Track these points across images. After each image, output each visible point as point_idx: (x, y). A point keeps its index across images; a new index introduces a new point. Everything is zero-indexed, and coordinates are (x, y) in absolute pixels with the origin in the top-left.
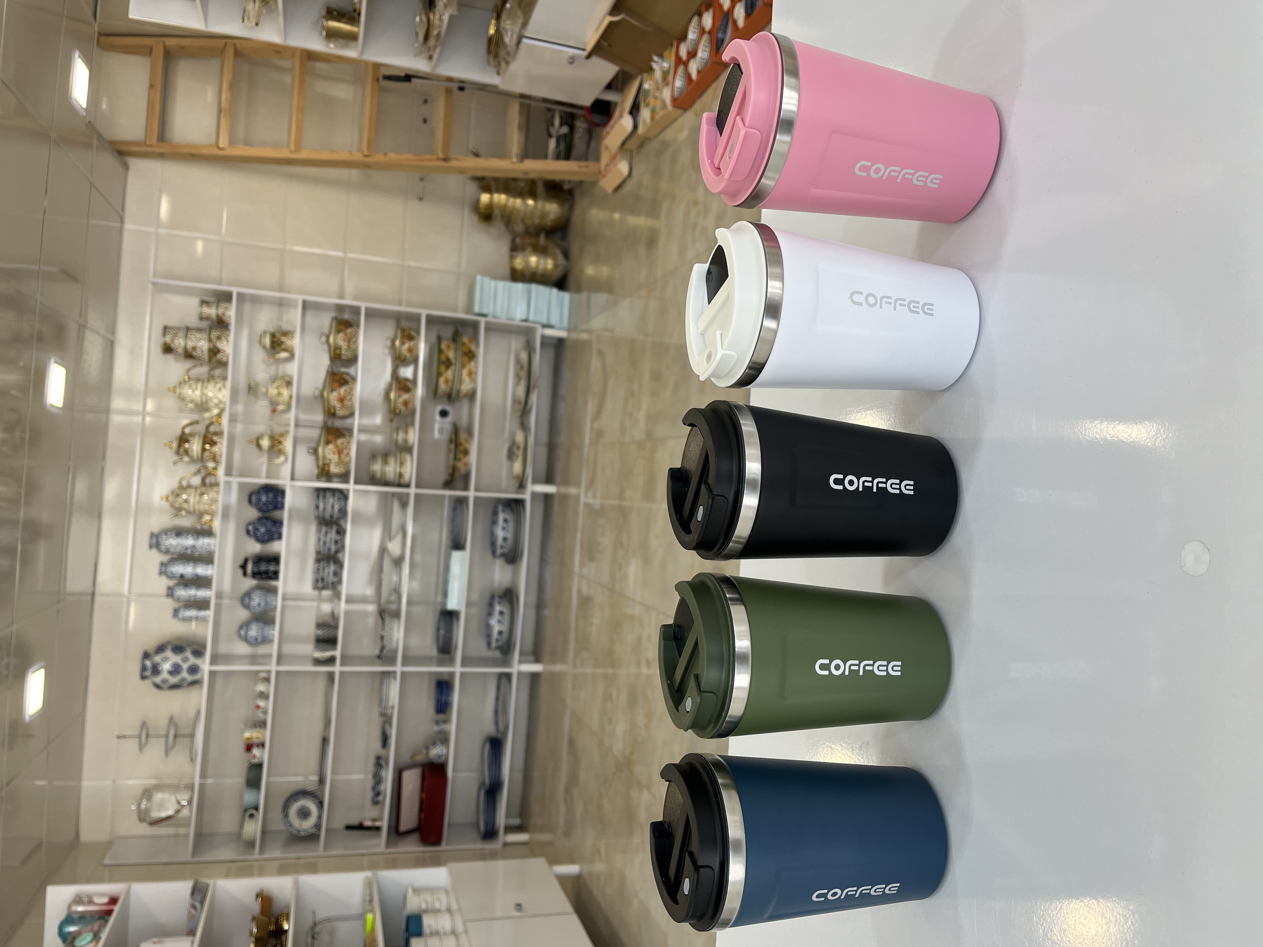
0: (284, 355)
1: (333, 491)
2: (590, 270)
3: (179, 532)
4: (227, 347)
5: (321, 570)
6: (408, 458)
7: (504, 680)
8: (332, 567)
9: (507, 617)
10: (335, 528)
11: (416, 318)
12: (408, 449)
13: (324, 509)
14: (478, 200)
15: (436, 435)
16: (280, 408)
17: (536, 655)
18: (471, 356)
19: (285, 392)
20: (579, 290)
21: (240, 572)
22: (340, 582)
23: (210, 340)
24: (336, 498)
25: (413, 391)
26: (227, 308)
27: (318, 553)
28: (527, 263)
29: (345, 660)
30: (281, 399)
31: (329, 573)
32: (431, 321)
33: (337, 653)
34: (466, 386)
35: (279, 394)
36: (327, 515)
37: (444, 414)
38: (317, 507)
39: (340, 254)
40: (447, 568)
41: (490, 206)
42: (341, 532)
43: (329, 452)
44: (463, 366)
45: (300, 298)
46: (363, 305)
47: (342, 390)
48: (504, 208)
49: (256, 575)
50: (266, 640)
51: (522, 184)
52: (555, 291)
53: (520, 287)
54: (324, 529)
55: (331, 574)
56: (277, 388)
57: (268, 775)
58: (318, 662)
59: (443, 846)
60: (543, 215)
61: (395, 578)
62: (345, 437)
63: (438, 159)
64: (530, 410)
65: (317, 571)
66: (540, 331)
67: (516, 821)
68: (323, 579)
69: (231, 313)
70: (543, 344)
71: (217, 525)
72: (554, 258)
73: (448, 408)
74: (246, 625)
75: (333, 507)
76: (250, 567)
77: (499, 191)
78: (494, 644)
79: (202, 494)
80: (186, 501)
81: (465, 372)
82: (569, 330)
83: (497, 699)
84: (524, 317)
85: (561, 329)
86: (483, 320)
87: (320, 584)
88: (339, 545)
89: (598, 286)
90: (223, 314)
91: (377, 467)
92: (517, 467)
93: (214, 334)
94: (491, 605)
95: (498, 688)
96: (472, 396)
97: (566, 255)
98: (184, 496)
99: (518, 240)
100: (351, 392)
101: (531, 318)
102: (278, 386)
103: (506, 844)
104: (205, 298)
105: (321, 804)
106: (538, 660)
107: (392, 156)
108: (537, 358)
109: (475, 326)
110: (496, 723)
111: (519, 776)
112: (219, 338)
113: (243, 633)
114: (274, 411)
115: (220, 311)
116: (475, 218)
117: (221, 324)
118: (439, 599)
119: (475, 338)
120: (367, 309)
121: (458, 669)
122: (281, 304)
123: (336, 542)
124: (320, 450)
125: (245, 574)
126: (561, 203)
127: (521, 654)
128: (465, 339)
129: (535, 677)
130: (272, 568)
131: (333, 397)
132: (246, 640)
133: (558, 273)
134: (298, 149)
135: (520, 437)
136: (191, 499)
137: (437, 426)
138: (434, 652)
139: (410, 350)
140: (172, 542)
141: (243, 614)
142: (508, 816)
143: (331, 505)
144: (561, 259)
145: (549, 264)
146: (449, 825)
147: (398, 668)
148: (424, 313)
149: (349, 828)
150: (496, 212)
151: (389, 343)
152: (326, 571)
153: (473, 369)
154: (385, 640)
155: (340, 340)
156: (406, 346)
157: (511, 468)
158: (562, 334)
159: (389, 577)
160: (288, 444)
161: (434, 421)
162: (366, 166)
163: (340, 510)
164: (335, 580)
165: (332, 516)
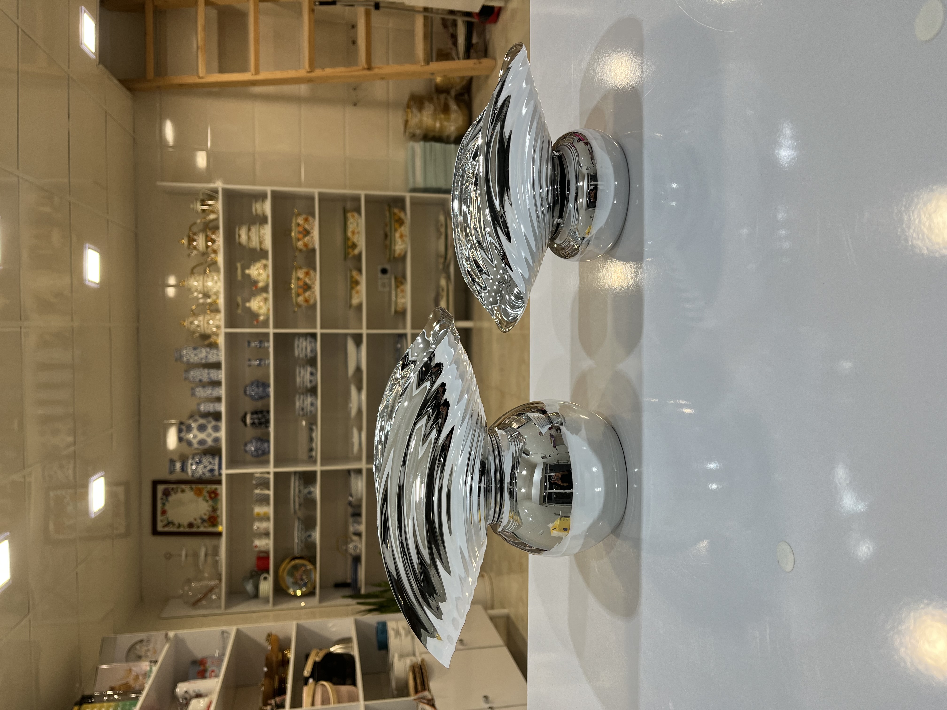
1: (305, 336)
5: (301, 401)
8: (309, 399)
15: (380, 288)
18: (400, 222)
22: (316, 410)
24: (308, 340)
33: (318, 456)
34: (399, 249)
37: (384, 272)
44: (396, 230)
45: (269, 189)
50: (264, 452)
55: (309, 404)
63: (364, 69)
73: (387, 266)
81: (397, 235)
86: (407, 195)
96: (403, 258)
107: (328, 71)
109: (402, 200)
119: (403, 209)
120: (320, 194)
123: (311, 381)
128: (396, 211)
134: (257, 72)
135: (443, 283)
137: (380, 282)
143: (305, 347)
149: (337, 585)
152: (305, 403)
153: (402, 232)
161: (377, 278)
162: (310, 81)
163: (312, 351)
164: (313, 409)
165: (306, 356)
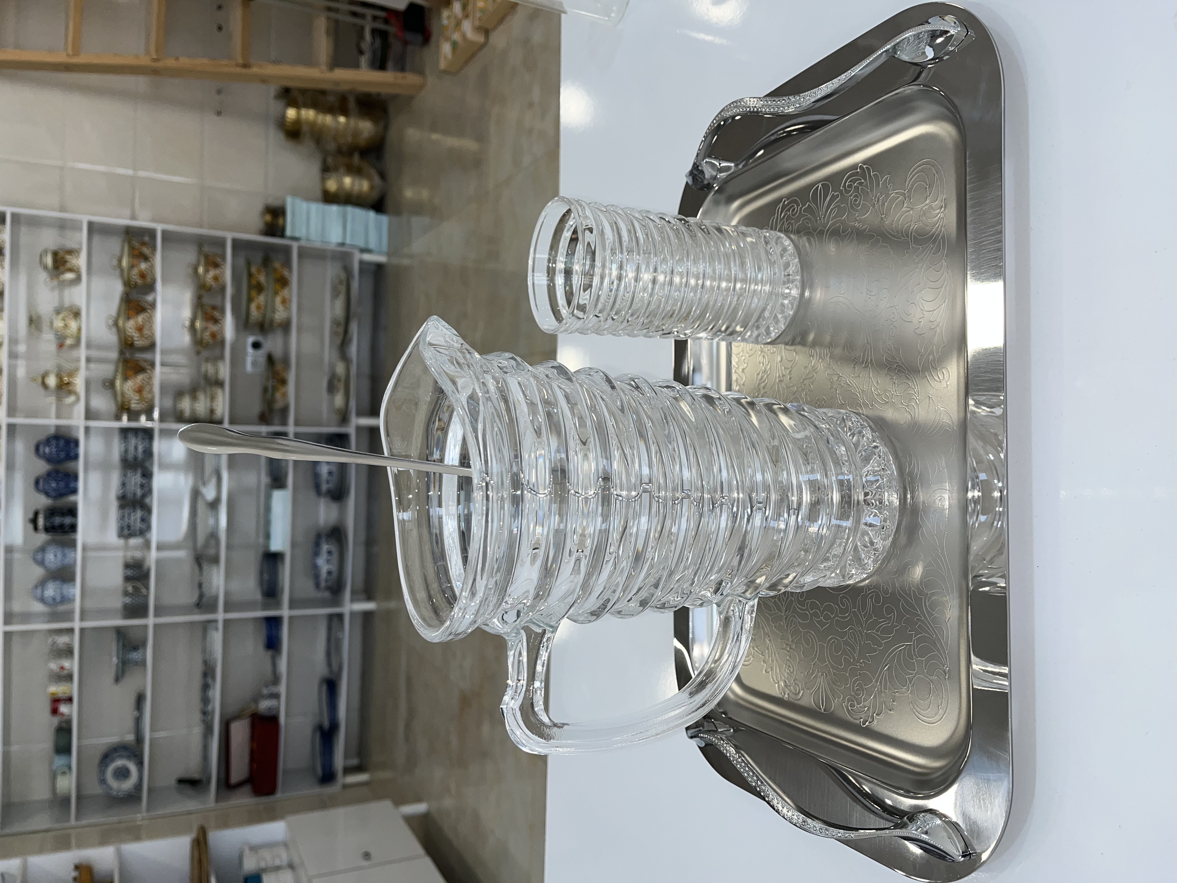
0: (69, 276)
1: (136, 431)
2: (409, 193)
5: (126, 516)
6: (219, 392)
7: (335, 620)
8: (139, 514)
9: (335, 556)
10: (140, 471)
11: (220, 243)
12: (220, 384)
13: (128, 451)
14: (284, 116)
15: (249, 368)
16: (69, 342)
17: (368, 594)
18: (284, 282)
19: (73, 325)
20: (397, 212)
21: (30, 527)
22: (149, 528)
24: (140, 438)
25: (220, 321)
27: (121, 498)
28: (340, 184)
29: (160, 611)
30: (68, 332)
31: (136, 519)
32: (237, 245)
34: (280, 315)
35: (66, 326)
36: (131, 457)
37: (256, 345)
39: (130, 172)
40: (268, 509)
41: (298, 122)
42: (147, 475)
43: (128, 389)
44: (276, 293)
46: (159, 228)
47: (141, 318)
48: (312, 125)
49: (49, 529)
50: (66, 599)
51: (331, 99)
52: (372, 215)
53: (334, 209)
54: (128, 473)
55: (139, 520)
56: (64, 319)
57: (79, 738)
58: (129, 612)
59: (279, 795)
60: (356, 133)
61: (211, 521)
62: (146, 372)
63: (237, 65)
64: (350, 340)
65: (122, 518)
66: (358, 256)
67: (354, 762)
68: (129, 527)
69: (5, 236)
70: (361, 271)
72: (370, 179)
73: (260, 338)
74: (40, 585)
75: (136, 448)
76: (41, 521)
77: (306, 106)
78: (323, 584)
81: (278, 300)
82: (389, 254)
83: (329, 640)
84: (340, 240)
85: (380, 253)
86: (295, 245)
87: (127, 532)
88: (147, 489)
89: (418, 209)
91: (186, 405)
92: (339, 400)
94: (317, 544)
95: (329, 629)
96: (286, 326)
97: (383, 176)
99: (330, 160)
100: (150, 320)
101: (348, 241)
102: (64, 317)
103: (345, 786)
105: (140, 764)
106: (369, 597)
107: (185, 61)
108: (355, 285)
109: (287, 250)
110: (329, 664)
111: (355, 716)
113: (38, 593)
114: (61, 346)
116: (281, 136)
118: (261, 540)
119: (287, 263)
120: (164, 233)
121: (285, 612)
122: (64, 225)
123: (142, 486)
124: (118, 386)
125: (36, 528)
126: (375, 120)
127: (353, 592)
128: (277, 265)
129: (367, 615)
130: (68, 521)
131: (130, 326)
132: (42, 599)
133: (375, 195)
134: (76, 53)
135: (340, 368)
137: (249, 360)
138: (258, 596)
139: (216, 278)
141: (37, 572)
142: (346, 756)
143: (134, 446)
144: (377, 180)
145: (365, 186)
146: (284, 771)
147: (220, 616)
148: (229, 236)
150: (305, 128)
151: (190, 270)
152: (132, 518)
153: (287, 297)
154: (204, 586)
156: (212, 273)
157: (332, 402)
158: (381, 259)
159: (205, 521)
160: (79, 384)
161: (245, 354)
162: (155, 72)
163: (145, 452)
164: (143, 526)
165: (135, 458)
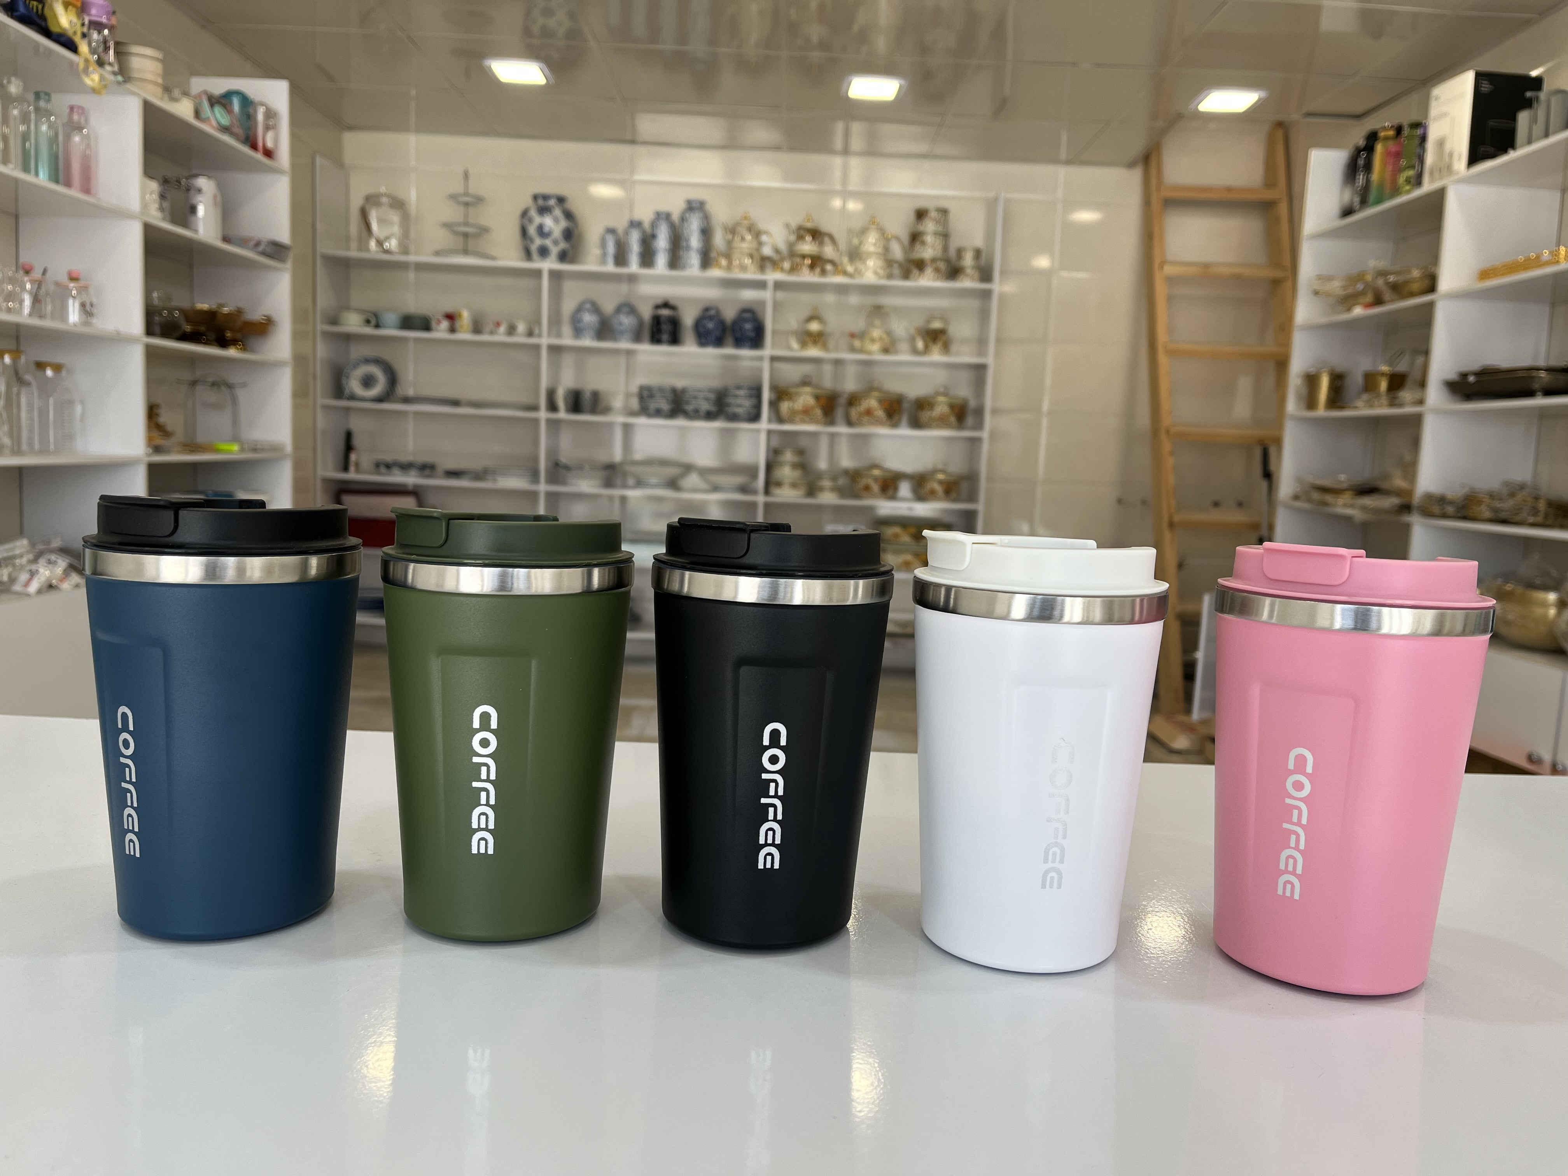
0: (920, 345)
1: (758, 406)
3: (706, 233)
4: (927, 280)
5: (663, 394)
6: (801, 492)
8: (665, 406)
10: (713, 408)
11: (972, 497)
12: (811, 493)
13: (736, 396)
16: (857, 343)
19: (875, 347)
21: (659, 301)
22: (650, 416)
23: (934, 260)
24: (750, 409)
25: (883, 497)
26: (973, 279)
27: (684, 391)
29: (554, 425)
30: (867, 342)
31: (659, 403)
32: (971, 514)
33: (562, 414)
35: (873, 340)
36: (730, 400)
38: (739, 388)
39: (1046, 406)
42: (710, 416)
43: (805, 399)
45: (990, 360)
46: (985, 434)
47: (880, 413)
49: (657, 321)
50: (578, 331)
54: (712, 396)
55: (658, 406)
57: (417, 340)
58: (551, 395)
61: (654, 480)
62: (823, 418)
63: (1171, 517)
65: (661, 390)
68: (651, 396)
69: (967, 283)
71: (715, 273)
74: (596, 309)
75: (739, 406)
76: (665, 312)
79: (751, 256)
80: (743, 239)
87: (646, 395)
88: (693, 415)
90: (967, 275)
93: (942, 265)
98: (749, 237)
100: (878, 422)
102: (883, 338)
104: (984, 255)
105: (379, 400)
107: (1170, 462)
112: (937, 270)
113: (588, 306)
114: (853, 336)
115: (969, 271)
117: (954, 272)
120: (979, 439)
122: (981, 342)
123: (697, 411)
124: (808, 389)
125: (658, 307)
130: (665, 337)
131: (872, 403)
132: (579, 309)
136: (746, 244)
139: (932, 492)
140: (694, 226)
141: (608, 307)
143: (742, 403)
147: (543, 488)
148: (979, 507)
149: (349, 436)
151: (940, 466)
152: (661, 400)
154: (579, 471)
155: (941, 408)
156: (937, 487)
159: (654, 475)
160: (813, 352)
162: (1155, 433)
163: (736, 414)
164: (651, 411)
165: (728, 405)
